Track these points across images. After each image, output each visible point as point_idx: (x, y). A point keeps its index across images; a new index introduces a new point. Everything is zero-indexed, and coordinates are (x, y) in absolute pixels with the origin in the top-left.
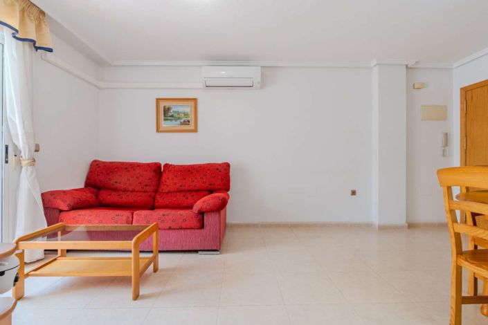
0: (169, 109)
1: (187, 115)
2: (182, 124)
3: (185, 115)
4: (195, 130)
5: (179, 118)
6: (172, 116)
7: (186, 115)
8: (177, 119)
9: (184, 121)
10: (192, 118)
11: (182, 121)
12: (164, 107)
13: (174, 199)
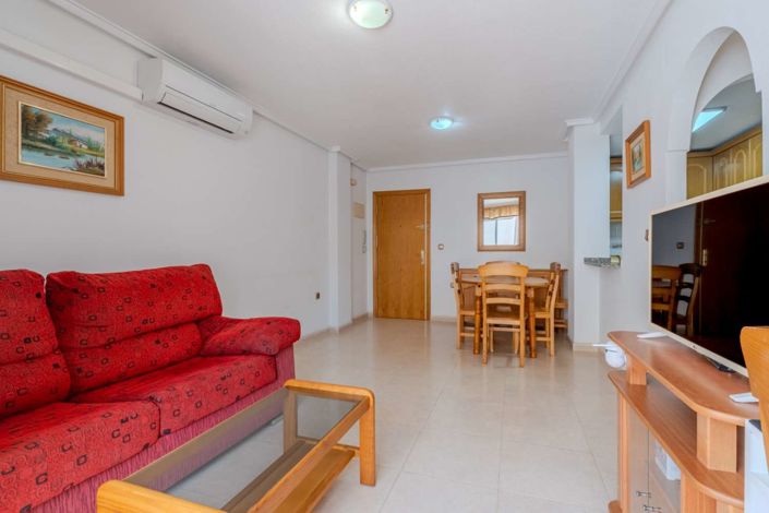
0: (41, 119)
1: (97, 150)
2: (80, 168)
3: (90, 148)
4: (118, 191)
5: (73, 153)
6: (52, 142)
7: (94, 148)
8: (65, 154)
9: (89, 164)
10: (108, 161)
11: (83, 161)
12: (25, 109)
13: (138, 355)
